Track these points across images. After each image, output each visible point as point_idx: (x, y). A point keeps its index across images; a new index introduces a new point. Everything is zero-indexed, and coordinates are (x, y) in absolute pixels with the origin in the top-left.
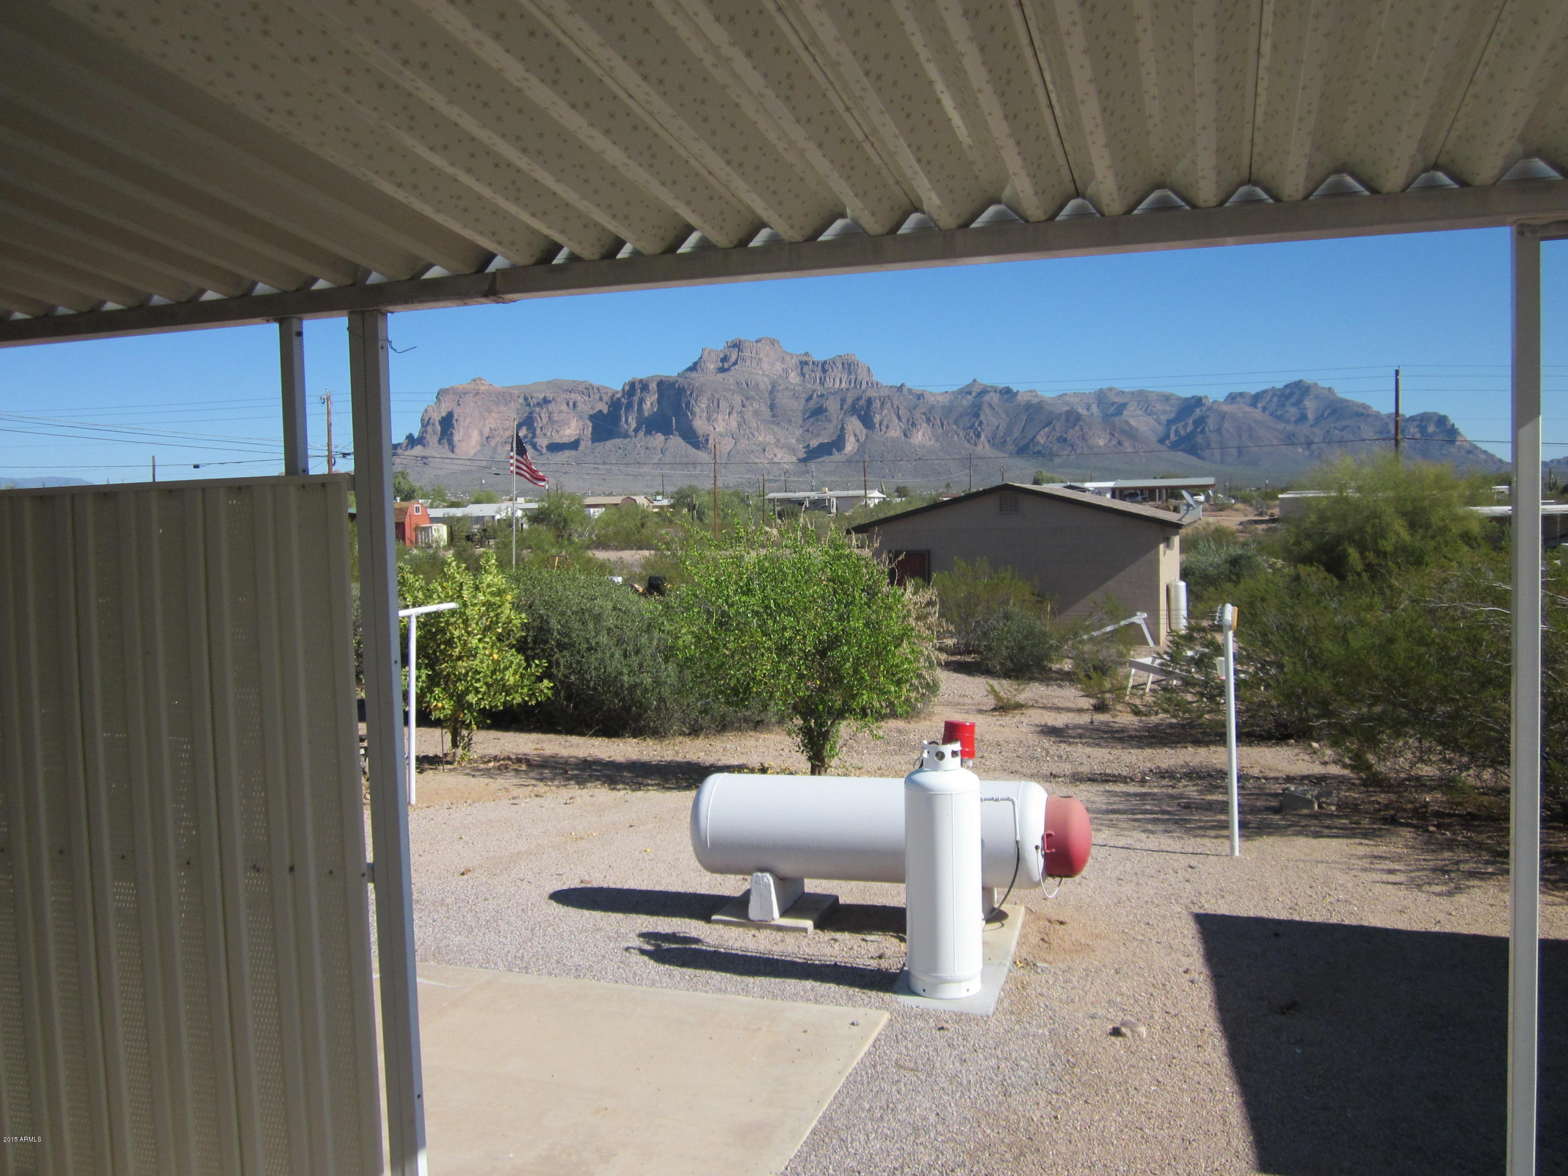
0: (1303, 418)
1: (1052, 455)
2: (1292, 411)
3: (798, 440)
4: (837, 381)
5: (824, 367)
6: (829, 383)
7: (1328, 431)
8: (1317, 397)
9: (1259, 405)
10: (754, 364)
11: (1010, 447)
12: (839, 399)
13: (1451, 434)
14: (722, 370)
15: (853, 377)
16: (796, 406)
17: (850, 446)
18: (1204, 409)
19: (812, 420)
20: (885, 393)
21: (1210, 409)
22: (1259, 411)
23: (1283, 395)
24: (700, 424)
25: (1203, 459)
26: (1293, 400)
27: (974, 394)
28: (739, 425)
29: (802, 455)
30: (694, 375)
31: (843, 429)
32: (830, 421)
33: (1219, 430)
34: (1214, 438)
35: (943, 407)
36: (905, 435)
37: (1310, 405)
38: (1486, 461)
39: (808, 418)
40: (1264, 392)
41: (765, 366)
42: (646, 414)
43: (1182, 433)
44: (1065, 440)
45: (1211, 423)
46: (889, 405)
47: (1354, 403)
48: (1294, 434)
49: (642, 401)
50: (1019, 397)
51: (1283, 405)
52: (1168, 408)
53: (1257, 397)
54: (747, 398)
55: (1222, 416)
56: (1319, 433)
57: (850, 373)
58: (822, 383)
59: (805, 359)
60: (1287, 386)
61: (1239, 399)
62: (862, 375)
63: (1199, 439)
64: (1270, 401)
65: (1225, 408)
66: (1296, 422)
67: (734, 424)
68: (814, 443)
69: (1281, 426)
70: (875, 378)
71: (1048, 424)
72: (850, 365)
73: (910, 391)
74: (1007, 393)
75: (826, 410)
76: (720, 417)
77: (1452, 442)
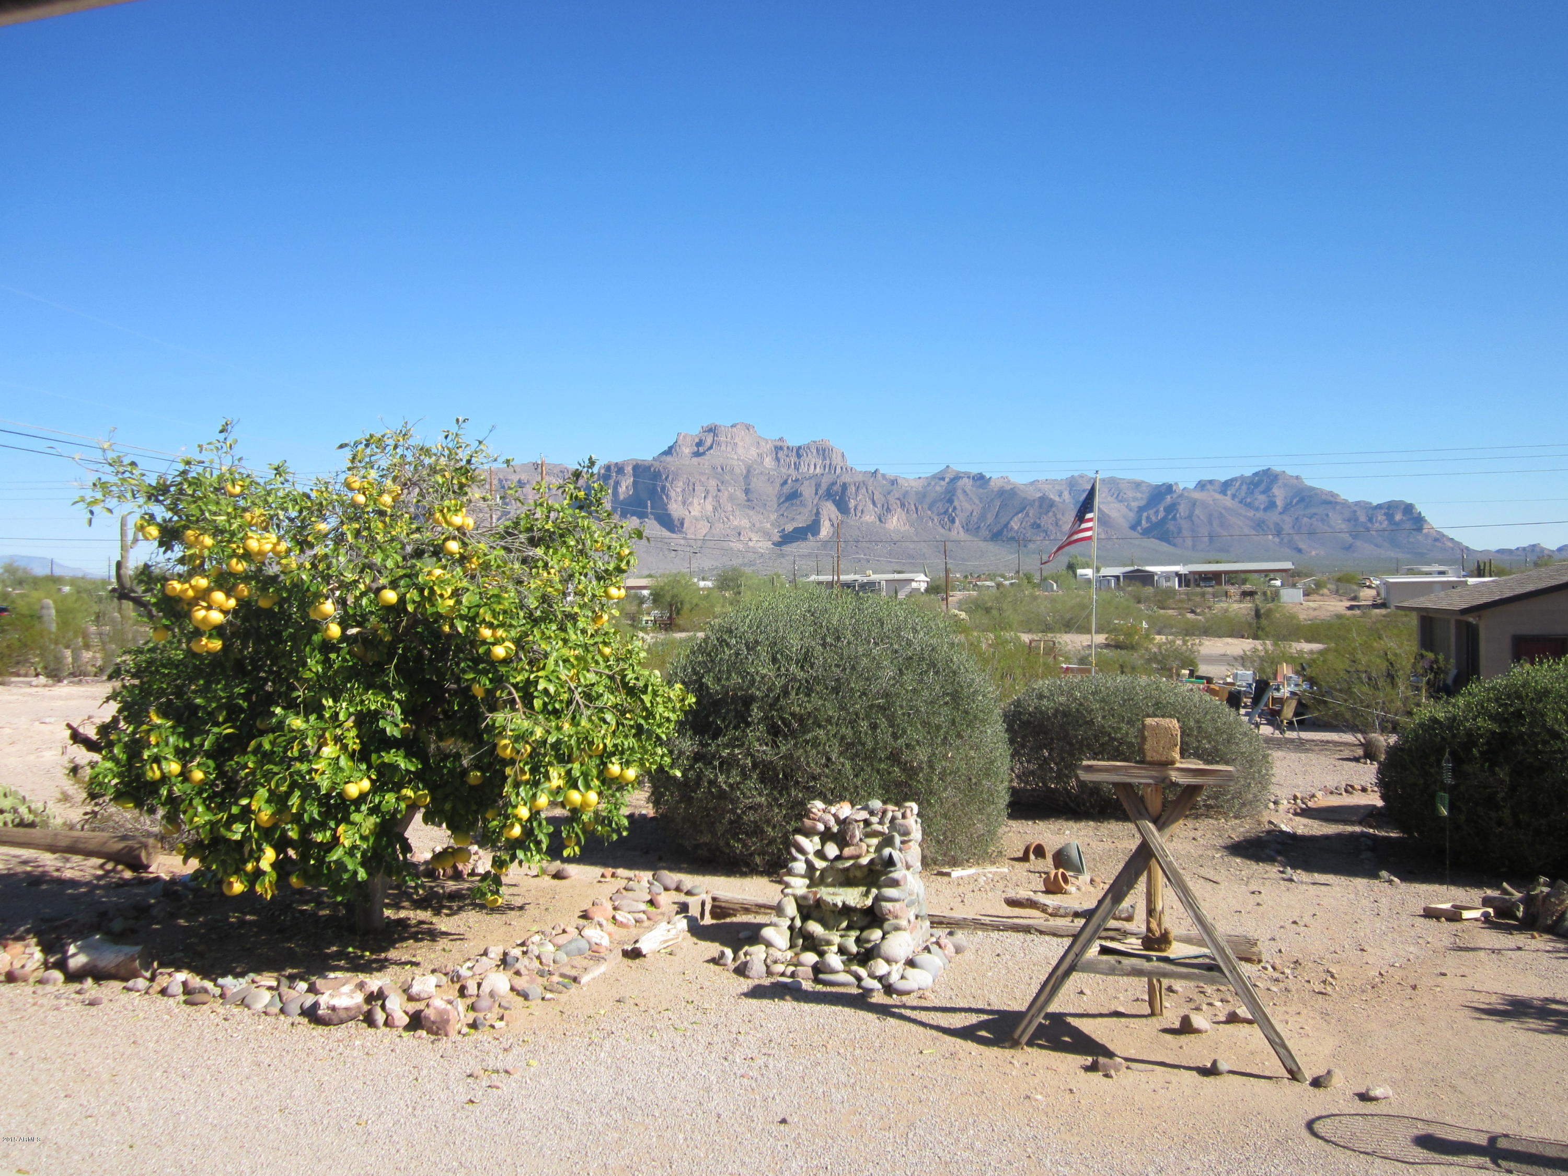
0: (1272, 505)
1: (1027, 541)
2: (1261, 499)
3: (772, 525)
4: (812, 466)
5: (799, 452)
6: (804, 469)
7: (1297, 519)
8: (1285, 485)
9: (1229, 493)
10: (729, 449)
11: (984, 532)
12: (813, 483)
13: (1418, 521)
14: (697, 454)
15: (828, 462)
16: (771, 492)
17: (825, 530)
18: (1175, 496)
19: (787, 504)
20: (860, 478)
21: (1181, 496)
22: (1228, 498)
23: (1252, 483)
24: (675, 509)
25: (1175, 545)
26: (1262, 487)
27: (947, 480)
28: (715, 509)
29: (777, 538)
30: (669, 459)
31: (818, 514)
32: (803, 504)
33: (1190, 517)
34: (1185, 524)
35: (917, 493)
36: (880, 520)
37: (1279, 494)
38: (1453, 549)
39: (783, 503)
40: (1232, 480)
41: (740, 451)
42: (622, 497)
43: (1154, 519)
44: (1039, 526)
45: (1183, 510)
46: (864, 491)
47: (1322, 491)
48: (1263, 522)
49: (617, 484)
50: (992, 483)
51: (1252, 493)
52: (1139, 495)
53: (1226, 485)
54: (722, 483)
55: (1194, 503)
56: (1288, 520)
57: (824, 459)
58: (797, 467)
59: (780, 444)
60: (1256, 474)
61: (1209, 486)
62: (837, 460)
63: (1171, 526)
64: (1240, 488)
65: (1197, 495)
66: (1265, 509)
67: (709, 508)
68: (789, 528)
69: (1251, 513)
70: (849, 463)
71: (1021, 511)
72: (824, 450)
73: (884, 476)
74: (980, 479)
75: (801, 495)
76: (695, 501)
77: (1420, 529)
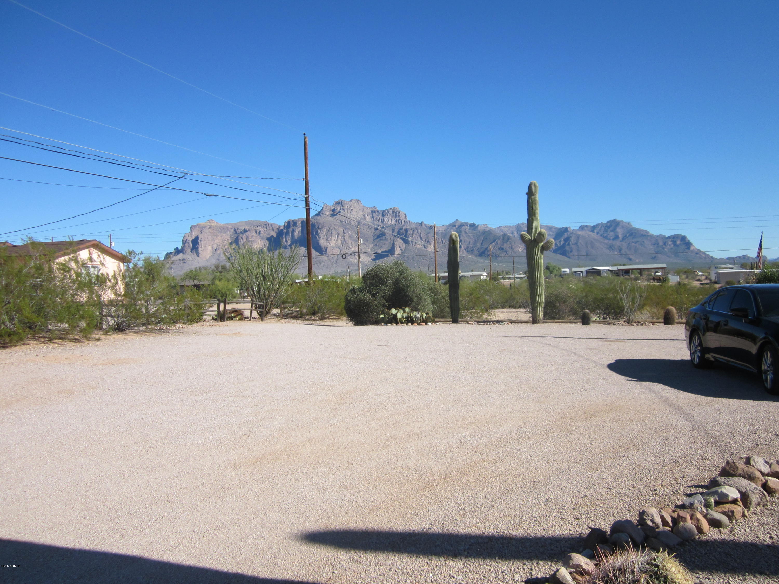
0: (616, 237)
1: (496, 256)
2: (611, 235)
3: (371, 250)
4: (390, 220)
5: (383, 213)
6: (386, 222)
7: (629, 243)
8: (623, 227)
9: (595, 231)
10: (349, 212)
11: (476, 252)
12: (391, 229)
13: (688, 244)
14: (333, 215)
15: (398, 218)
16: (370, 233)
17: (397, 252)
18: (569, 233)
19: (378, 240)
20: (414, 226)
21: (572, 233)
22: (595, 234)
23: (606, 226)
24: (323, 242)
25: (569, 258)
26: (611, 229)
27: (457, 227)
28: (342, 242)
29: (373, 257)
30: (319, 218)
31: (393, 244)
32: (386, 239)
33: (576, 244)
34: (574, 247)
35: (442, 233)
36: (425, 247)
37: (620, 232)
38: (705, 258)
39: (376, 239)
40: (598, 225)
41: (354, 213)
42: (296, 237)
43: (559, 245)
44: (503, 249)
45: (573, 240)
46: (416, 232)
47: (641, 230)
48: (613, 245)
49: (293, 230)
50: (479, 228)
51: (607, 231)
52: (551, 233)
53: (594, 228)
54: (346, 229)
55: (578, 237)
56: (624, 244)
57: (396, 217)
58: (382, 221)
59: (374, 209)
60: (608, 222)
61: (586, 228)
62: (402, 218)
63: (567, 248)
64: (600, 229)
65: (580, 233)
66: (613, 239)
67: (340, 242)
68: (379, 251)
69: (606, 241)
70: (408, 219)
71: (494, 241)
72: (396, 212)
73: (425, 225)
74: (473, 226)
75: (385, 235)
76: (333, 238)
77: (689, 248)
